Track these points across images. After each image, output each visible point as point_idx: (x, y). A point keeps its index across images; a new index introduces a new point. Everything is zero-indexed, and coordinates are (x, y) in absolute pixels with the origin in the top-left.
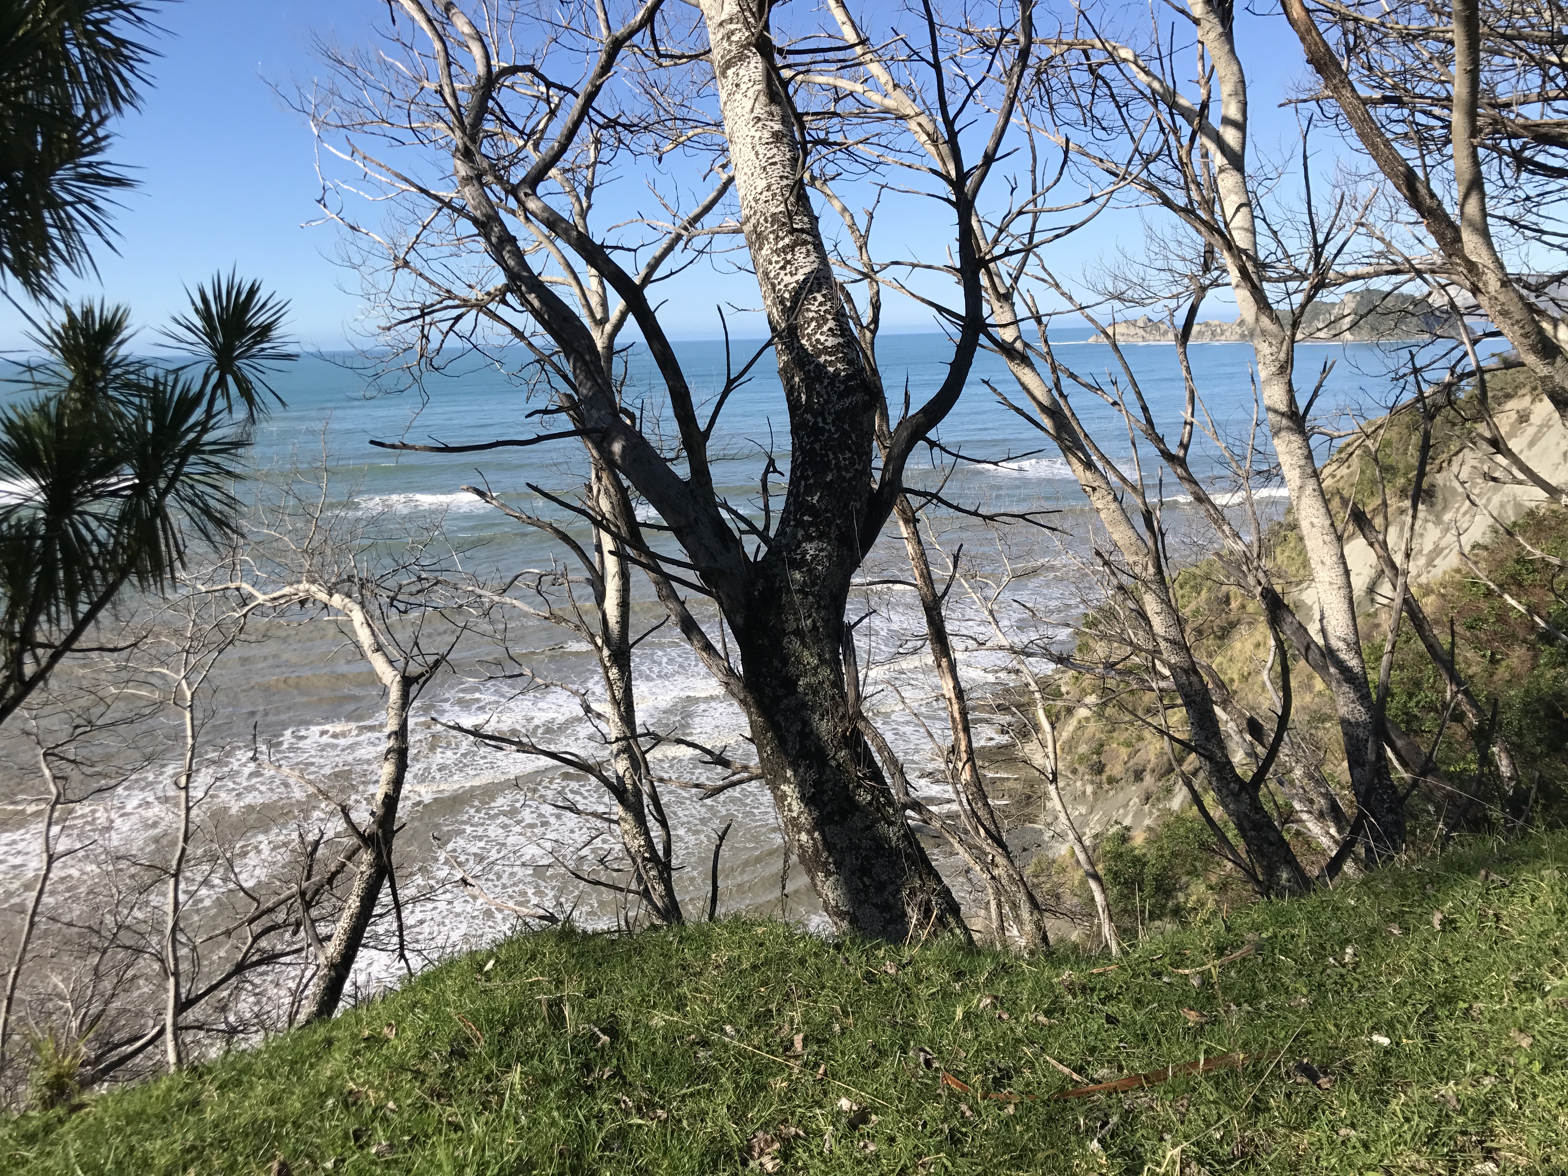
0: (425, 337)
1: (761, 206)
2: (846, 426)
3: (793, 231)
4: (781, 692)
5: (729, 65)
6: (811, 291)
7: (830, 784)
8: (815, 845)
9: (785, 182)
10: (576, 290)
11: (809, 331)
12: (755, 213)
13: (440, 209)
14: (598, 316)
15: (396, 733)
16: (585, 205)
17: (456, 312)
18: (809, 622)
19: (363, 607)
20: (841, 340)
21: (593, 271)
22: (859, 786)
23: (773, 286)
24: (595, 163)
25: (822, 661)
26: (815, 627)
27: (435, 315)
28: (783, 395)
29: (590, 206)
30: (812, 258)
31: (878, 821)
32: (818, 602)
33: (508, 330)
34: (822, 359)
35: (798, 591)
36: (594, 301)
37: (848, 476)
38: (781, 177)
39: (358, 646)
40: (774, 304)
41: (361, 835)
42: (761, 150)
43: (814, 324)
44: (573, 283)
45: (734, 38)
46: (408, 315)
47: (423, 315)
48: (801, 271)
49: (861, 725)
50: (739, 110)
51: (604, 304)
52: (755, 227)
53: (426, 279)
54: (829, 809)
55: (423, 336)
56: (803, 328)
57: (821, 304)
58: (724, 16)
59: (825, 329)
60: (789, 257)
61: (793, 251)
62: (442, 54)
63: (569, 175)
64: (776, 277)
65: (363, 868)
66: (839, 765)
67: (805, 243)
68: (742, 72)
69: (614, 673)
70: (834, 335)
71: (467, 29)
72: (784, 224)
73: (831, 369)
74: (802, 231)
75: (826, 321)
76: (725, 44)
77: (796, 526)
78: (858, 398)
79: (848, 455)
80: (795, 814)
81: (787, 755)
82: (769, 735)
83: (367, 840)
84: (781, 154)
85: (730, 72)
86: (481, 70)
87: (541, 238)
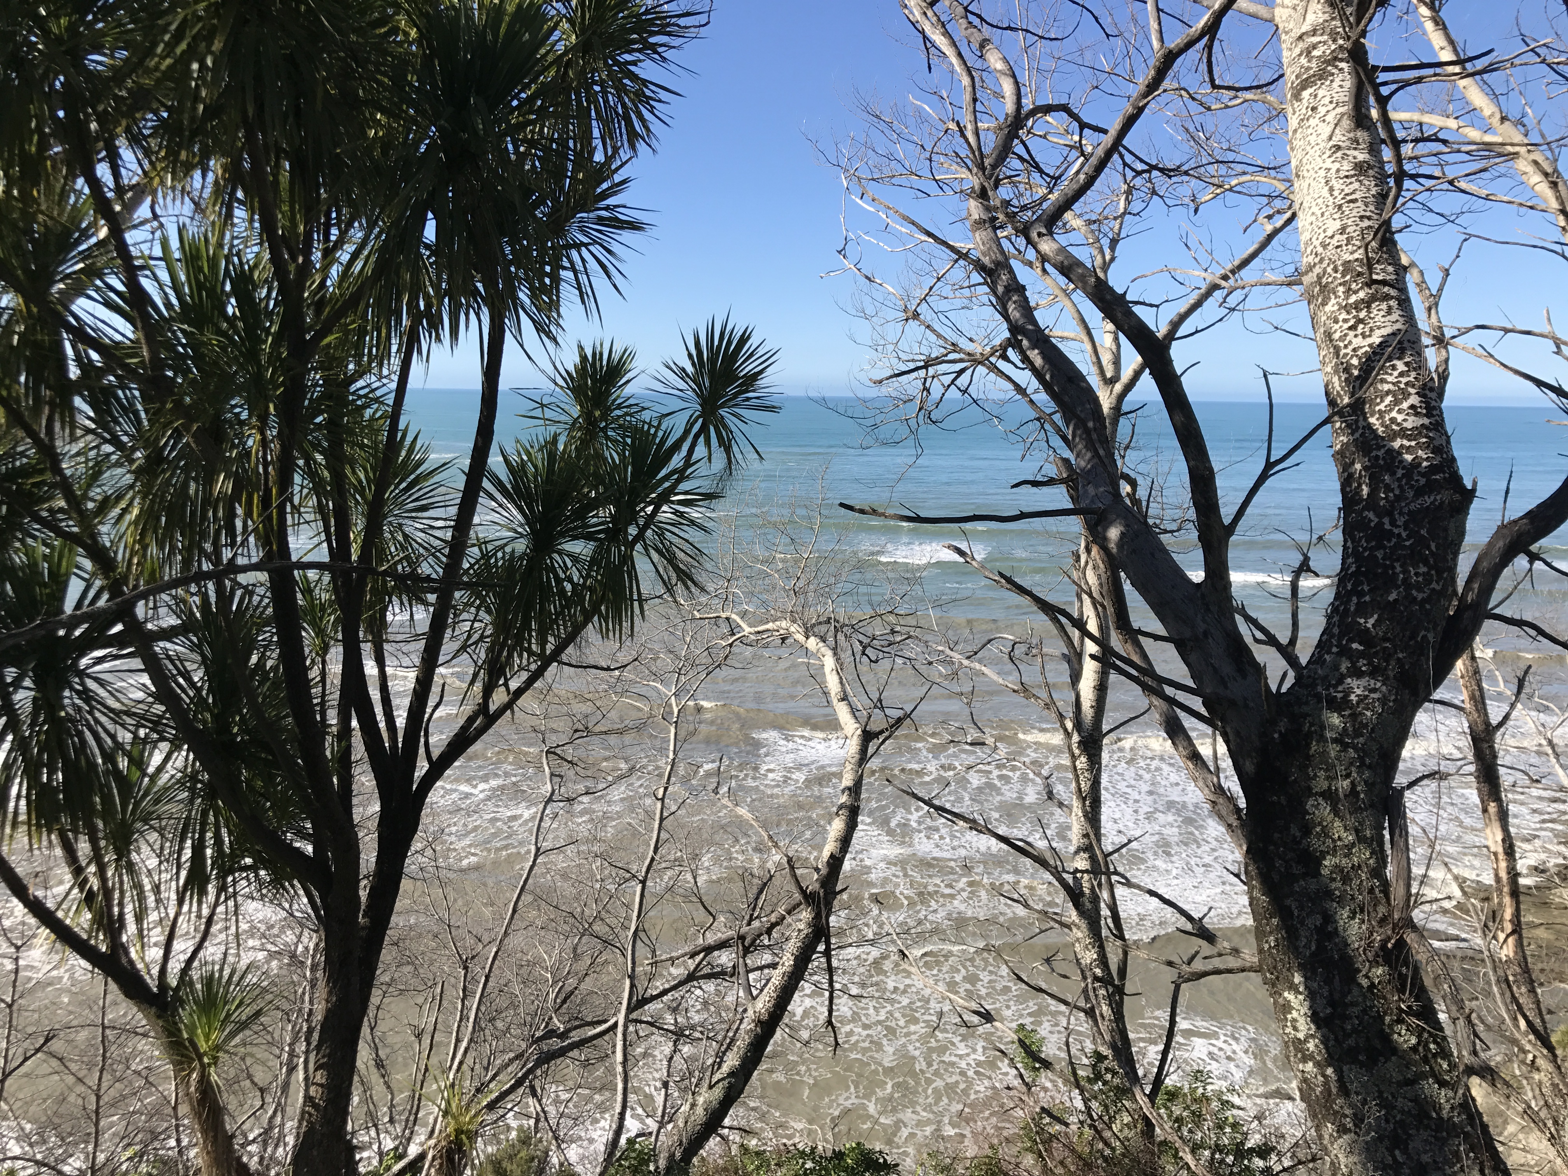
0: (926, 389)
1: (1330, 252)
2: (1423, 532)
3: (1370, 283)
4: (1297, 870)
5: (1305, 84)
6: (1390, 359)
7: (1355, 1010)
8: (1326, 1084)
9: (1366, 223)
10: (1088, 347)
11: (1382, 407)
12: (1321, 261)
13: (956, 261)
14: (1109, 375)
15: (849, 789)
16: (1108, 257)
17: (959, 366)
18: (1346, 783)
19: (835, 654)
20: (1426, 421)
21: (1110, 327)
22: (1400, 1021)
23: (1337, 350)
24: (1124, 214)
25: (1361, 839)
26: (1353, 792)
27: (939, 367)
28: (1338, 486)
29: (1113, 259)
30: (1395, 316)
31: (1424, 1076)
32: (1361, 759)
33: (1010, 386)
34: (1397, 444)
35: (1335, 741)
36: (1106, 359)
37: (1420, 596)
38: (1362, 218)
39: (826, 694)
40: (1336, 372)
41: (803, 891)
42: (1337, 185)
43: (1390, 398)
44: (1086, 339)
45: (1316, 53)
46: (912, 366)
47: (926, 367)
48: (1378, 333)
49: (1410, 938)
50: (1312, 139)
51: (1117, 362)
52: (1319, 278)
53: (934, 331)
54: (1351, 1042)
55: (925, 389)
56: (1372, 403)
57: (1401, 374)
58: (1306, 28)
59: (1405, 405)
60: (1363, 314)
61: (1368, 307)
62: (969, 89)
63: (1094, 227)
64: (1341, 339)
65: (802, 926)
66: (1372, 986)
67: (1386, 297)
68: (1321, 93)
69: (1082, 762)
70: (1417, 414)
71: (999, 65)
72: (1359, 274)
73: (1409, 457)
74: (1384, 283)
75: (1406, 396)
76: (1303, 61)
77: (1340, 654)
78: (1443, 497)
79: (1423, 569)
80: (1301, 1036)
81: (1297, 954)
82: (1275, 921)
83: (809, 898)
84: (1366, 189)
85: (1306, 94)
86: (1009, 106)
87: (1057, 292)
